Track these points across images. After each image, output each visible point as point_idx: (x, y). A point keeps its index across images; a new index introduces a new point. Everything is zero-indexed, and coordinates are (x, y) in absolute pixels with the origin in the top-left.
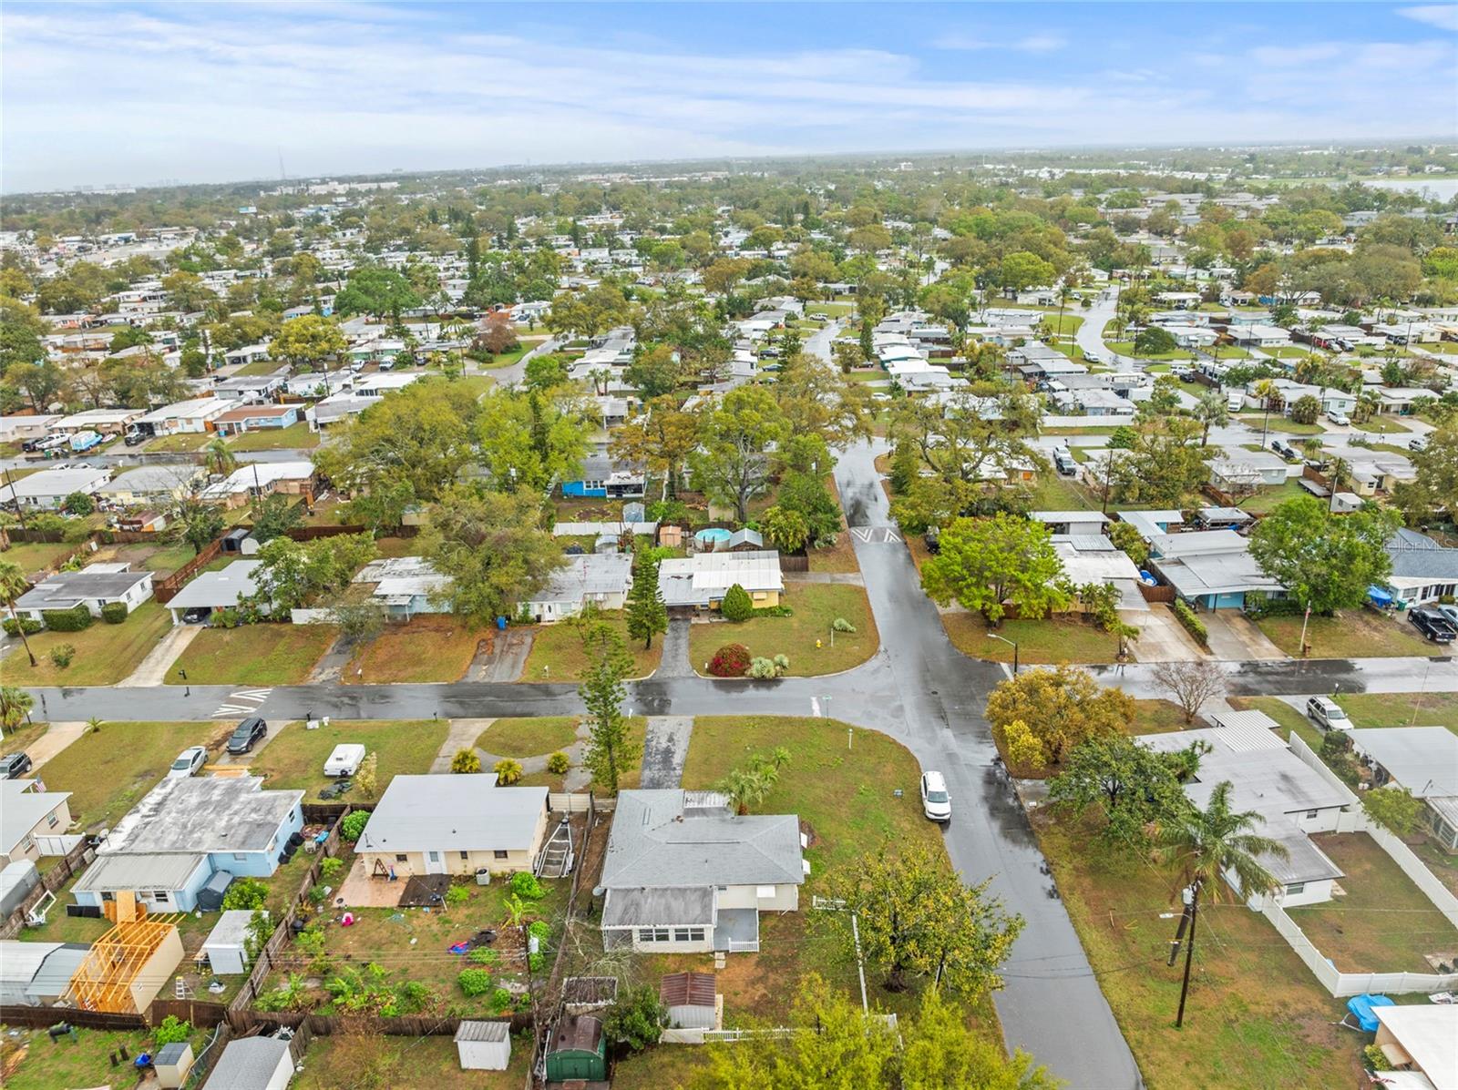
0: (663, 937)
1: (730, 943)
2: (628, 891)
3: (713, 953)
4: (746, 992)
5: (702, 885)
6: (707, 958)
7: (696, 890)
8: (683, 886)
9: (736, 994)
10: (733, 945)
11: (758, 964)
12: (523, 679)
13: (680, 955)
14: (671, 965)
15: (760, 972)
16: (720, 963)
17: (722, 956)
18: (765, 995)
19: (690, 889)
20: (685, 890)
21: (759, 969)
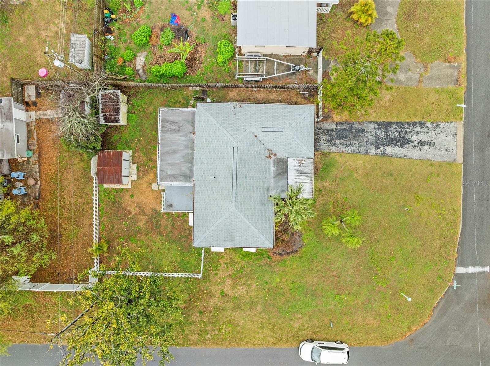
2: (193, 123)
4: (133, 202)
9: (132, 196)
11: (154, 210)
15: (148, 211)
18: (130, 213)
19: (192, 166)
20: (192, 163)
21: (150, 211)
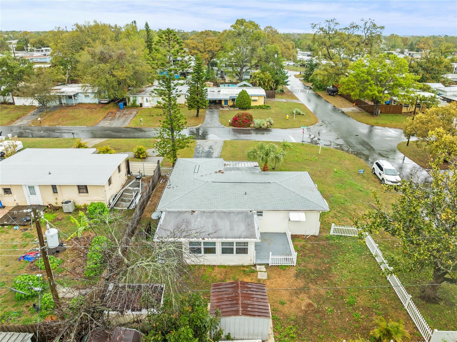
0: (210, 250)
1: (271, 257)
2: (180, 213)
3: (255, 265)
4: (292, 302)
5: (244, 210)
6: (250, 270)
7: (239, 213)
8: (227, 210)
9: (283, 304)
10: (273, 259)
11: (297, 276)
12: (129, 126)
13: (225, 267)
14: (217, 275)
15: (300, 283)
16: (262, 275)
17: (263, 268)
18: (310, 305)
19: (233, 212)
20: (229, 213)
21: (299, 281)
